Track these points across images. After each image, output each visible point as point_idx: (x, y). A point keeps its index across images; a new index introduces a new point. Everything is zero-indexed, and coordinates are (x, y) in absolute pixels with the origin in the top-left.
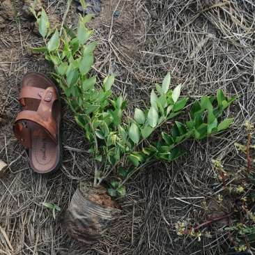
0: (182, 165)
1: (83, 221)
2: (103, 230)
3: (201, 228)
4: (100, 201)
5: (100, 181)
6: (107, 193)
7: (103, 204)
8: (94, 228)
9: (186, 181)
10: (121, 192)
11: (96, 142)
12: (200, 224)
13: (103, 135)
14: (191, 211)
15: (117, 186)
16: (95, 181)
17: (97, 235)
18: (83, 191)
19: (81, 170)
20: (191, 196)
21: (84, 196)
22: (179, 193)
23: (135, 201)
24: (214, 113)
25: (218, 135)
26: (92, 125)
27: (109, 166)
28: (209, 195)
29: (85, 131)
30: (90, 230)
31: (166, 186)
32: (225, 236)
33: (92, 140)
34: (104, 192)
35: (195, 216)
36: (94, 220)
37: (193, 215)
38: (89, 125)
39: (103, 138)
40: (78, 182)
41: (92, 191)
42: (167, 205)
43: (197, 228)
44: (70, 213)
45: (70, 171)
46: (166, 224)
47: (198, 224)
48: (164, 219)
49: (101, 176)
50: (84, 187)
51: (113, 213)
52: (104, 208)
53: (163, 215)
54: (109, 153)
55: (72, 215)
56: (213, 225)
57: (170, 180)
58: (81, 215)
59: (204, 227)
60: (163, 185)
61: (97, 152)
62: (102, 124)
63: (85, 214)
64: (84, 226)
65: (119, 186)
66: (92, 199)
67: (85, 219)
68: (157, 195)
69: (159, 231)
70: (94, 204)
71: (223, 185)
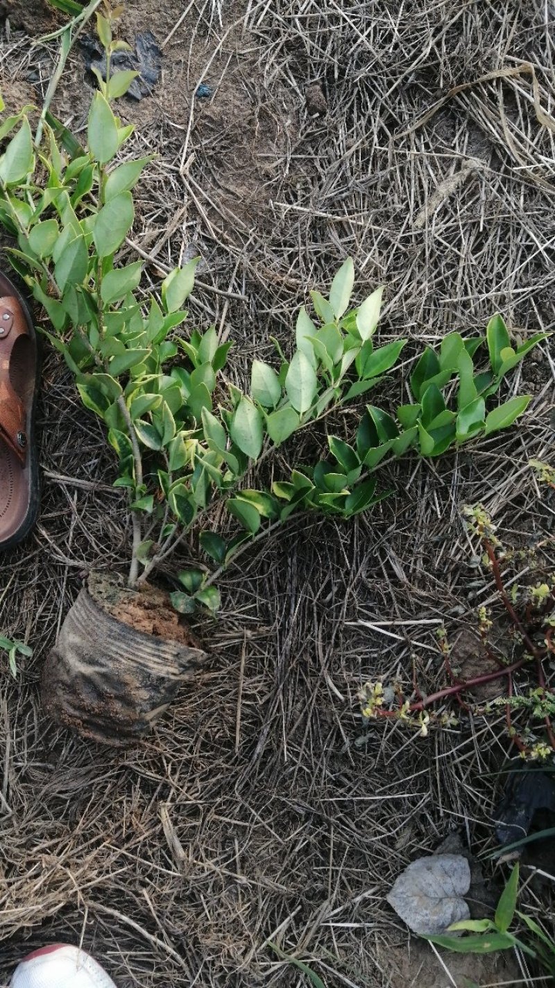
0: (383, 529)
1: (97, 679)
2: (154, 706)
3: (430, 706)
4: (146, 623)
5: (147, 570)
6: (168, 605)
7: (155, 632)
8: (128, 702)
9: (393, 575)
10: (206, 601)
11: (137, 457)
12: (429, 694)
13: (159, 438)
14: (406, 661)
15: (195, 588)
16: (134, 570)
17: (135, 722)
18: (96, 596)
19: (92, 539)
20: (406, 618)
21: (101, 610)
22: (371, 609)
23: (249, 633)
24: (479, 382)
25: (486, 448)
26: (126, 409)
27: (174, 527)
28: (456, 614)
29: (106, 429)
30: (118, 706)
31: (335, 589)
32: (497, 729)
33: (127, 451)
34: (159, 600)
35: (416, 671)
36: (127, 678)
37: (410, 670)
38: (119, 410)
39: (157, 448)
40: (83, 573)
41: (122, 595)
42: (337, 645)
43: (420, 705)
44: (60, 660)
45: (62, 545)
46: (335, 697)
47: (423, 694)
48: (330, 682)
49: (150, 554)
50: (100, 586)
51: (184, 661)
52: (158, 642)
53: (324, 671)
54: (175, 487)
55: (65, 664)
56: (464, 699)
57: (348, 573)
58: (92, 662)
59: (439, 703)
60: (328, 589)
61: (140, 486)
62: (156, 406)
63: (103, 661)
64: (101, 695)
65: (203, 586)
66: (124, 618)
67: (103, 675)
68: (311, 613)
69: (314, 714)
70: (128, 632)
71: (494, 588)
